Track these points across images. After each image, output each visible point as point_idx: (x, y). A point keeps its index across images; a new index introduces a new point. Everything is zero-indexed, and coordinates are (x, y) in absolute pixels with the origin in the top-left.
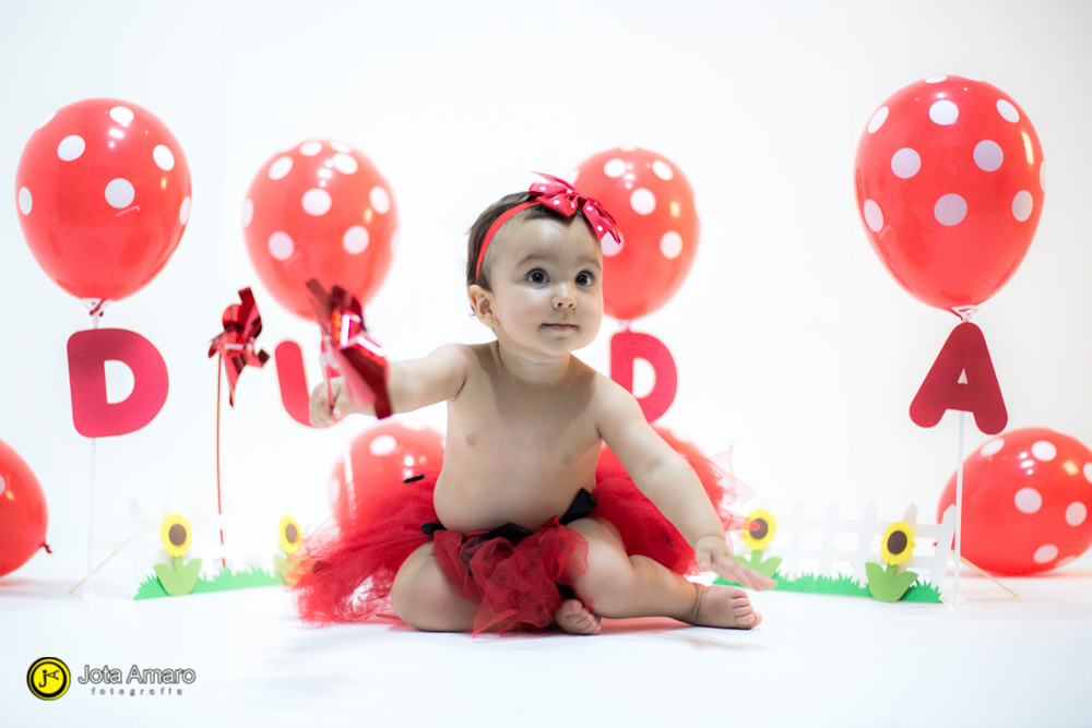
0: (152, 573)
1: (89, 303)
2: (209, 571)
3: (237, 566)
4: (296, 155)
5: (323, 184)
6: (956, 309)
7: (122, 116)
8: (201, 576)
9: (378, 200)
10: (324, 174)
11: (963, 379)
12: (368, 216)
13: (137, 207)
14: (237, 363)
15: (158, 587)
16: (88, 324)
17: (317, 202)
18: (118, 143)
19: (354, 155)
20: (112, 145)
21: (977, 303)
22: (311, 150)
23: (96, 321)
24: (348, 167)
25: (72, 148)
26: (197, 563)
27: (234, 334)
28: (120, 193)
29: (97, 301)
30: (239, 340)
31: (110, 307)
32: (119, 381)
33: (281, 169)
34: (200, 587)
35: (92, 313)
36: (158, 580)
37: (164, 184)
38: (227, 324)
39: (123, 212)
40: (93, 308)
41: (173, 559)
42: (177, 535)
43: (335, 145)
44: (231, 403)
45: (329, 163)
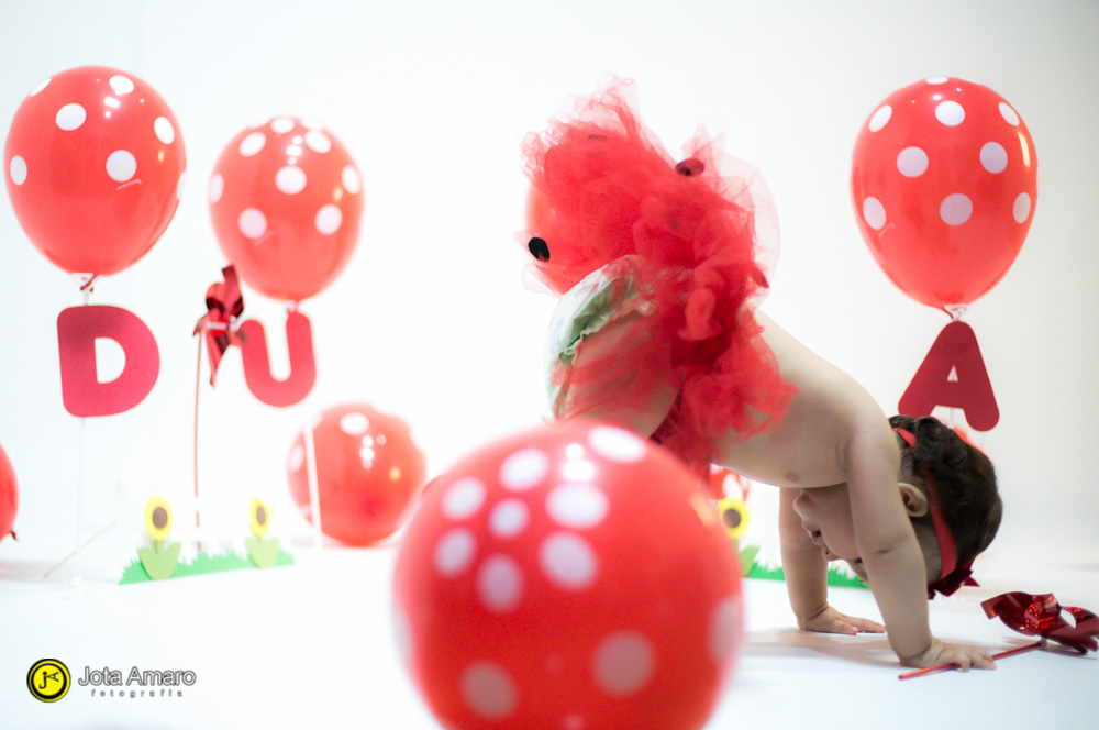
0: (136, 557)
1: (78, 279)
2: (188, 555)
3: (213, 550)
4: (266, 130)
5: (292, 161)
6: (948, 308)
7: (121, 86)
8: (180, 560)
9: (350, 179)
10: (294, 151)
11: (953, 376)
12: (338, 195)
13: (138, 181)
14: (219, 342)
15: (141, 571)
16: (78, 300)
17: (291, 180)
18: (115, 113)
19: (326, 133)
20: (108, 115)
21: (968, 302)
22: (282, 127)
23: (87, 297)
24: (321, 145)
25: (71, 117)
26: (177, 547)
27: (216, 313)
28: (121, 166)
29: (89, 276)
30: (223, 319)
31: (102, 283)
32: (109, 359)
33: (253, 146)
34: (181, 571)
35: (82, 288)
36: (141, 564)
37: (161, 156)
38: (211, 303)
39: (124, 186)
40: (84, 283)
41: (155, 544)
42: (160, 518)
43: (307, 123)
44: (212, 382)
45: (297, 140)
